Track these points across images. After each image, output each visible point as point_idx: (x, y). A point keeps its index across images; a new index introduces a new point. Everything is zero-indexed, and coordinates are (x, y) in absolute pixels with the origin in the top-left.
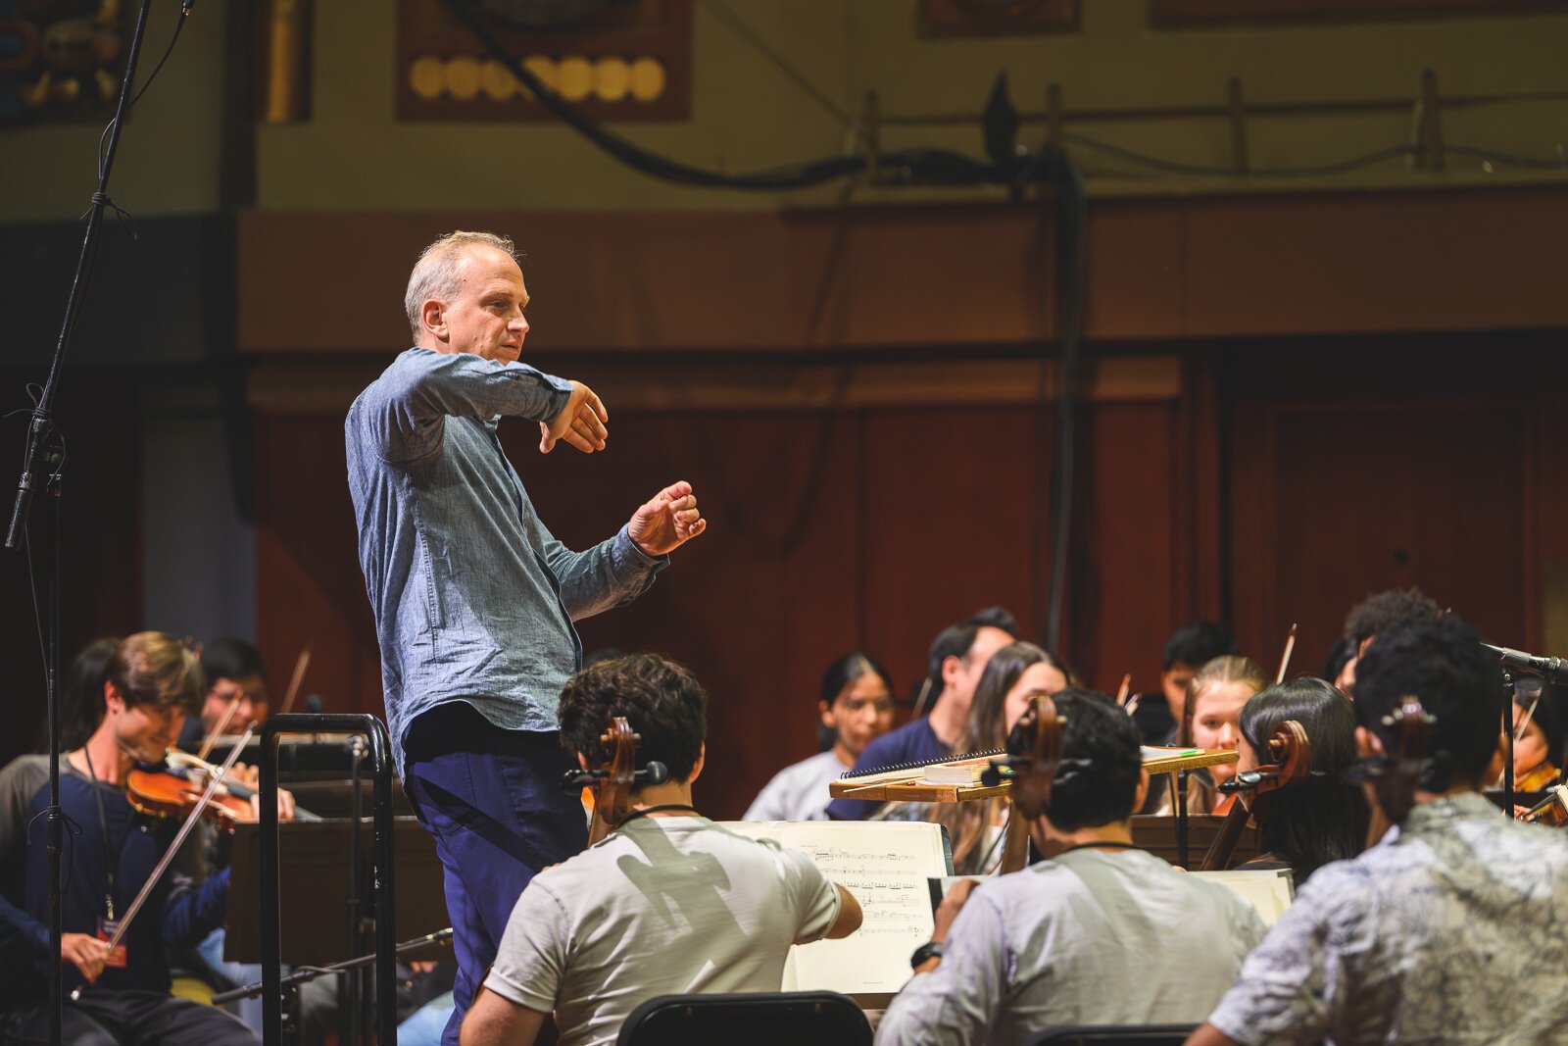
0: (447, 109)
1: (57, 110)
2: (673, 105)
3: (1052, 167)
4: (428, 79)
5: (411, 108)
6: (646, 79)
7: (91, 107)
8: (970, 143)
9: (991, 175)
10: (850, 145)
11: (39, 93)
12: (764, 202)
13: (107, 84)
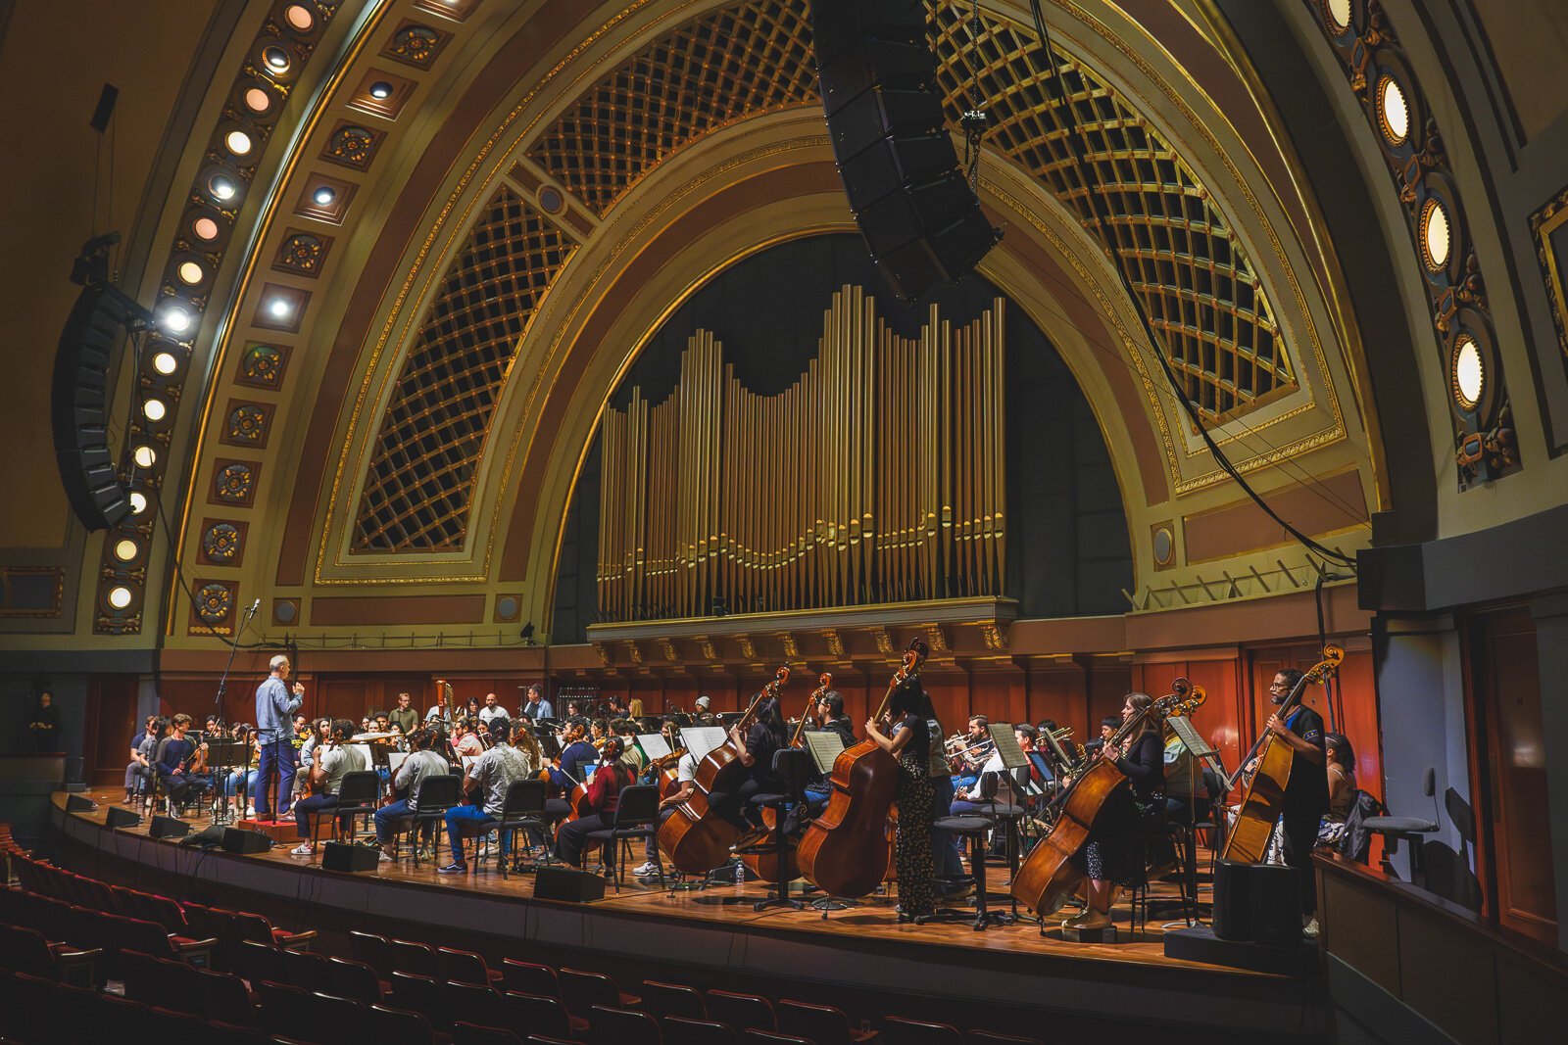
0: (195, 634)
1: (128, 632)
2: (232, 635)
3: (293, 646)
4: (193, 629)
5: (190, 634)
6: (227, 631)
7: (134, 632)
8: (283, 642)
9: (284, 647)
10: (260, 641)
11: (124, 630)
12: (246, 650)
13: (137, 629)
